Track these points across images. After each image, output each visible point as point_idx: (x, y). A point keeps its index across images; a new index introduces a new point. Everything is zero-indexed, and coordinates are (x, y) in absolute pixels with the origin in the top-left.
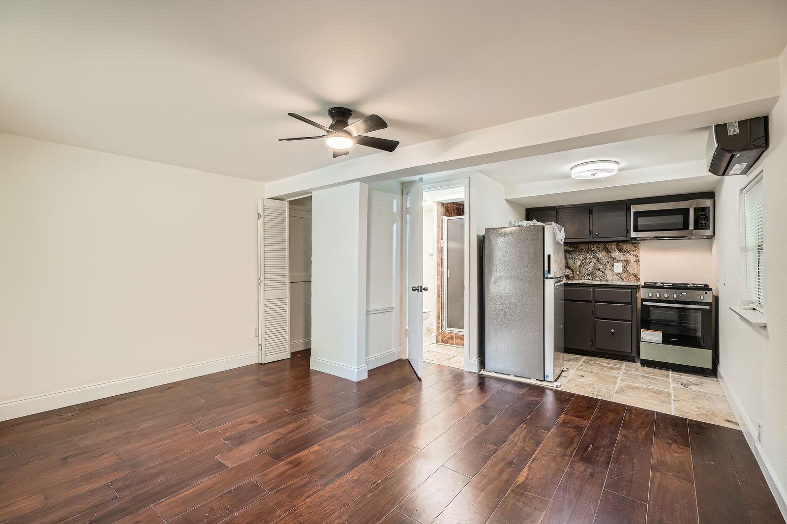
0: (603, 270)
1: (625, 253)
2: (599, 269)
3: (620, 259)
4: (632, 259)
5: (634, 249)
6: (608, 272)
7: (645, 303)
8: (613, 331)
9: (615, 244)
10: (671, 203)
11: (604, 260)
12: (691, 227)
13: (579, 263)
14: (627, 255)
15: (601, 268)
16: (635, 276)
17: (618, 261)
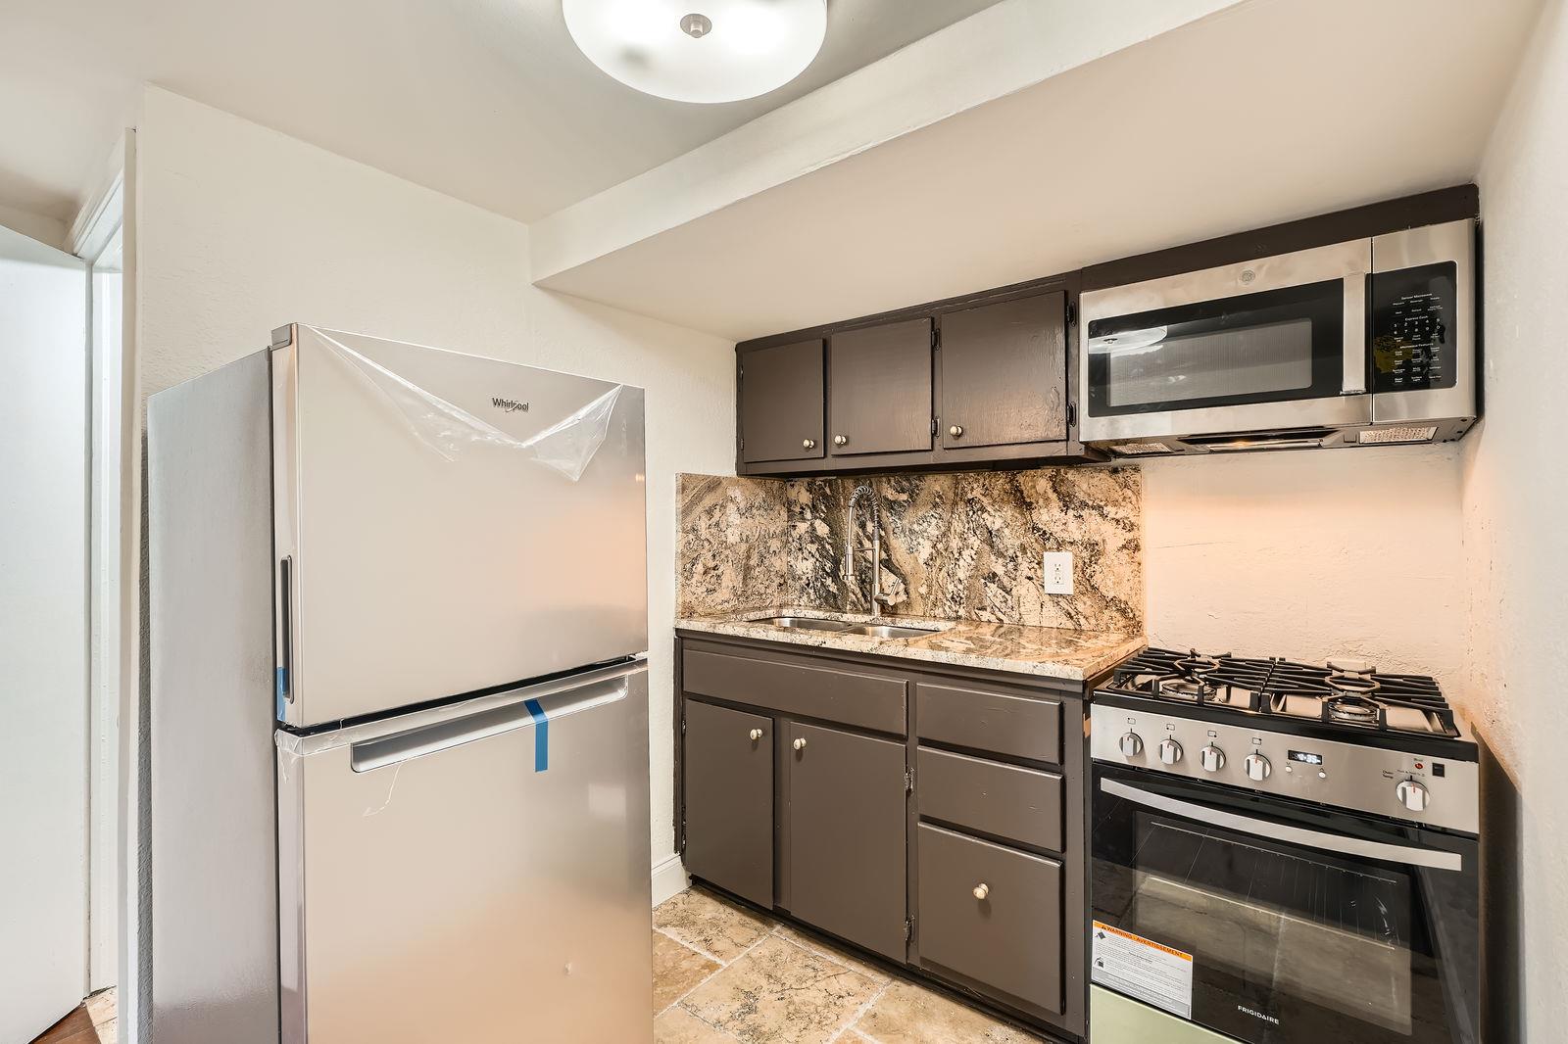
0: (1006, 581)
1: (1085, 513)
2: (993, 577)
3: (1065, 535)
4: (1113, 537)
5: (1117, 495)
6: (1024, 590)
7: (1108, 786)
8: (981, 892)
9: (1049, 471)
10: (1250, 265)
11: (1010, 540)
12: (1354, 376)
13: (925, 551)
14: (1092, 518)
15: (1000, 570)
16: (1123, 612)
17: (1060, 546)
